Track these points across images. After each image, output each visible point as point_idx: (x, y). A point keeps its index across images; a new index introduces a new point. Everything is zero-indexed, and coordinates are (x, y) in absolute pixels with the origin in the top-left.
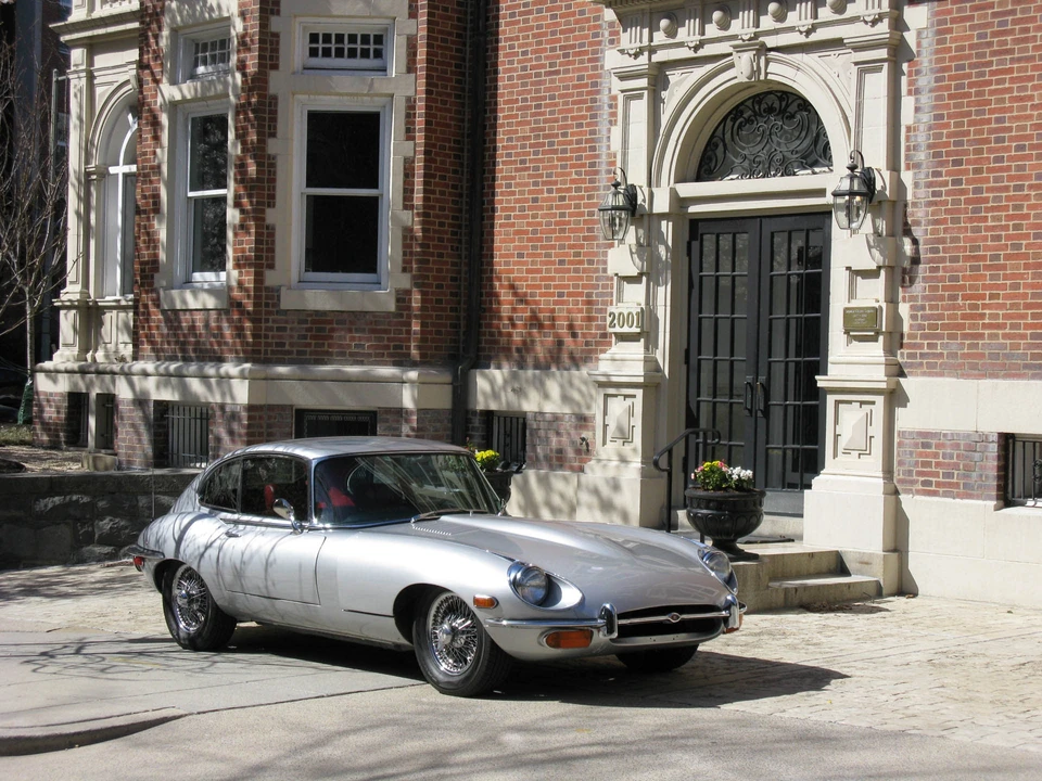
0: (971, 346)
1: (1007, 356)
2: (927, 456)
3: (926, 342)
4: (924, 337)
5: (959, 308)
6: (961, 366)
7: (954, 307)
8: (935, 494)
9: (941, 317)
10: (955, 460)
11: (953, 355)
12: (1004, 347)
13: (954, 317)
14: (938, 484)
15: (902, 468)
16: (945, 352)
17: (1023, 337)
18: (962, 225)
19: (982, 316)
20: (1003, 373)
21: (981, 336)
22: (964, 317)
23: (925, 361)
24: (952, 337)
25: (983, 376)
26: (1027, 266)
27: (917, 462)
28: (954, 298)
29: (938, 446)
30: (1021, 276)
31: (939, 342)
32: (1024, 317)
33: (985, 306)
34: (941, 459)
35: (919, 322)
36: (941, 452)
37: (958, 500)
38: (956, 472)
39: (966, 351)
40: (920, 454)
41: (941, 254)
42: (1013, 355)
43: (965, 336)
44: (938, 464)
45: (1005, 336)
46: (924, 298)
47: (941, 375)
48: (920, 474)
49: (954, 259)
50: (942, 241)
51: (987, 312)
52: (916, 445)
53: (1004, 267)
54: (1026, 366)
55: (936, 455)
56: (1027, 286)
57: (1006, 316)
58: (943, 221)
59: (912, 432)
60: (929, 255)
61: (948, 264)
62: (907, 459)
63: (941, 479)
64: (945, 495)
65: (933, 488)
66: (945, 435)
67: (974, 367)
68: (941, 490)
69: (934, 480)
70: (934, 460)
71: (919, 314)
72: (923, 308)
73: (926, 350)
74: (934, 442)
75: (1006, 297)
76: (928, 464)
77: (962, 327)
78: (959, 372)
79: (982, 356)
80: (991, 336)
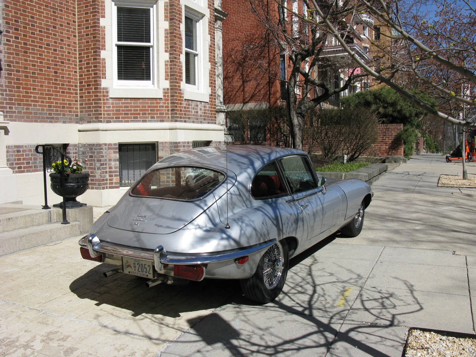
0: (27, 109)
1: (41, 114)
2: (19, 156)
3: (8, 106)
4: (7, 103)
5: (21, 92)
6: (23, 117)
7: (20, 92)
8: (23, 172)
9: (14, 96)
10: (30, 156)
11: (20, 112)
12: (39, 110)
13: (19, 96)
14: (24, 168)
15: (9, 162)
16: (17, 111)
17: (45, 106)
18: (20, 57)
19: (30, 97)
20: (39, 120)
21: (30, 105)
22: (24, 96)
23: (8, 114)
24: (19, 104)
25: (32, 121)
26: (45, 79)
27: (15, 159)
28: (19, 88)
29: (24, 151)
30: (44, 82)
31: (14, 106)
32: (45, 98)
33: (31, 93)
34: (25, 157)
35: (4, 97)
36: (25, 153)
37: (33, 173)
38: (31, 162)
39: (25, 111)
40: (16, 155)
41: (12, 68)
42: (42, 113)
43: (24, 105)
44: (24, 159)
45: (39, 105)
46: (6, 86)
47: (15, 121)
48: (16, 164)
49: (18, 71)
50: (12, 62)
51: (32, 95)
52: (14, 152)
53: (37, 78)
54: (47, 118)
55: (23, 155)
56: (45, 86)
57: (39, 98)
58: (12, 54)
59: (12, 146)
60: (7, 67)
61: (15, 73)
62: (11, 158)
63: (25, 165)
64: (28, 171)
65: (23, 169)
66: (26, 146)
67: (28, 117)
68: (26, 170)
69: (22, 166)
70: (22, 157)
71: (4, 93)
72: (6, 91)
73: (8, 110)
74: (21, 149)
75: (39, 90)
76: (19, 159)
77: (22, 100)
78: (23, 120)
79: (31, 113)
80: (34, 105)
